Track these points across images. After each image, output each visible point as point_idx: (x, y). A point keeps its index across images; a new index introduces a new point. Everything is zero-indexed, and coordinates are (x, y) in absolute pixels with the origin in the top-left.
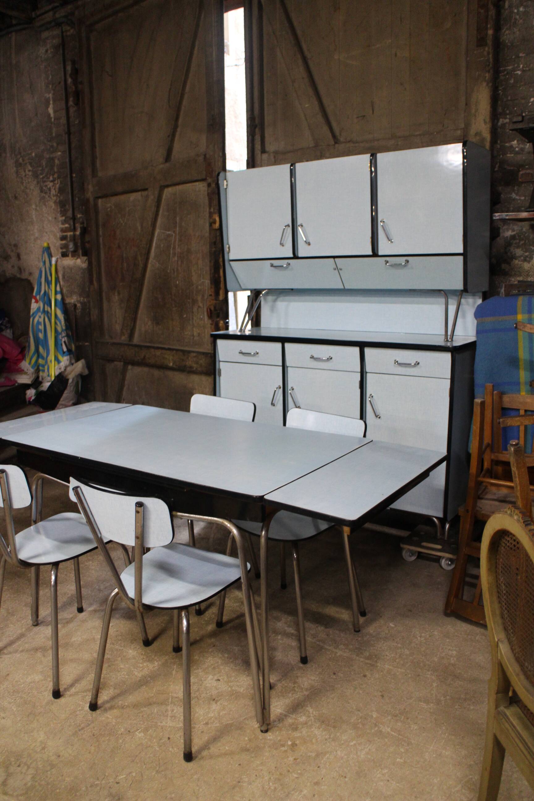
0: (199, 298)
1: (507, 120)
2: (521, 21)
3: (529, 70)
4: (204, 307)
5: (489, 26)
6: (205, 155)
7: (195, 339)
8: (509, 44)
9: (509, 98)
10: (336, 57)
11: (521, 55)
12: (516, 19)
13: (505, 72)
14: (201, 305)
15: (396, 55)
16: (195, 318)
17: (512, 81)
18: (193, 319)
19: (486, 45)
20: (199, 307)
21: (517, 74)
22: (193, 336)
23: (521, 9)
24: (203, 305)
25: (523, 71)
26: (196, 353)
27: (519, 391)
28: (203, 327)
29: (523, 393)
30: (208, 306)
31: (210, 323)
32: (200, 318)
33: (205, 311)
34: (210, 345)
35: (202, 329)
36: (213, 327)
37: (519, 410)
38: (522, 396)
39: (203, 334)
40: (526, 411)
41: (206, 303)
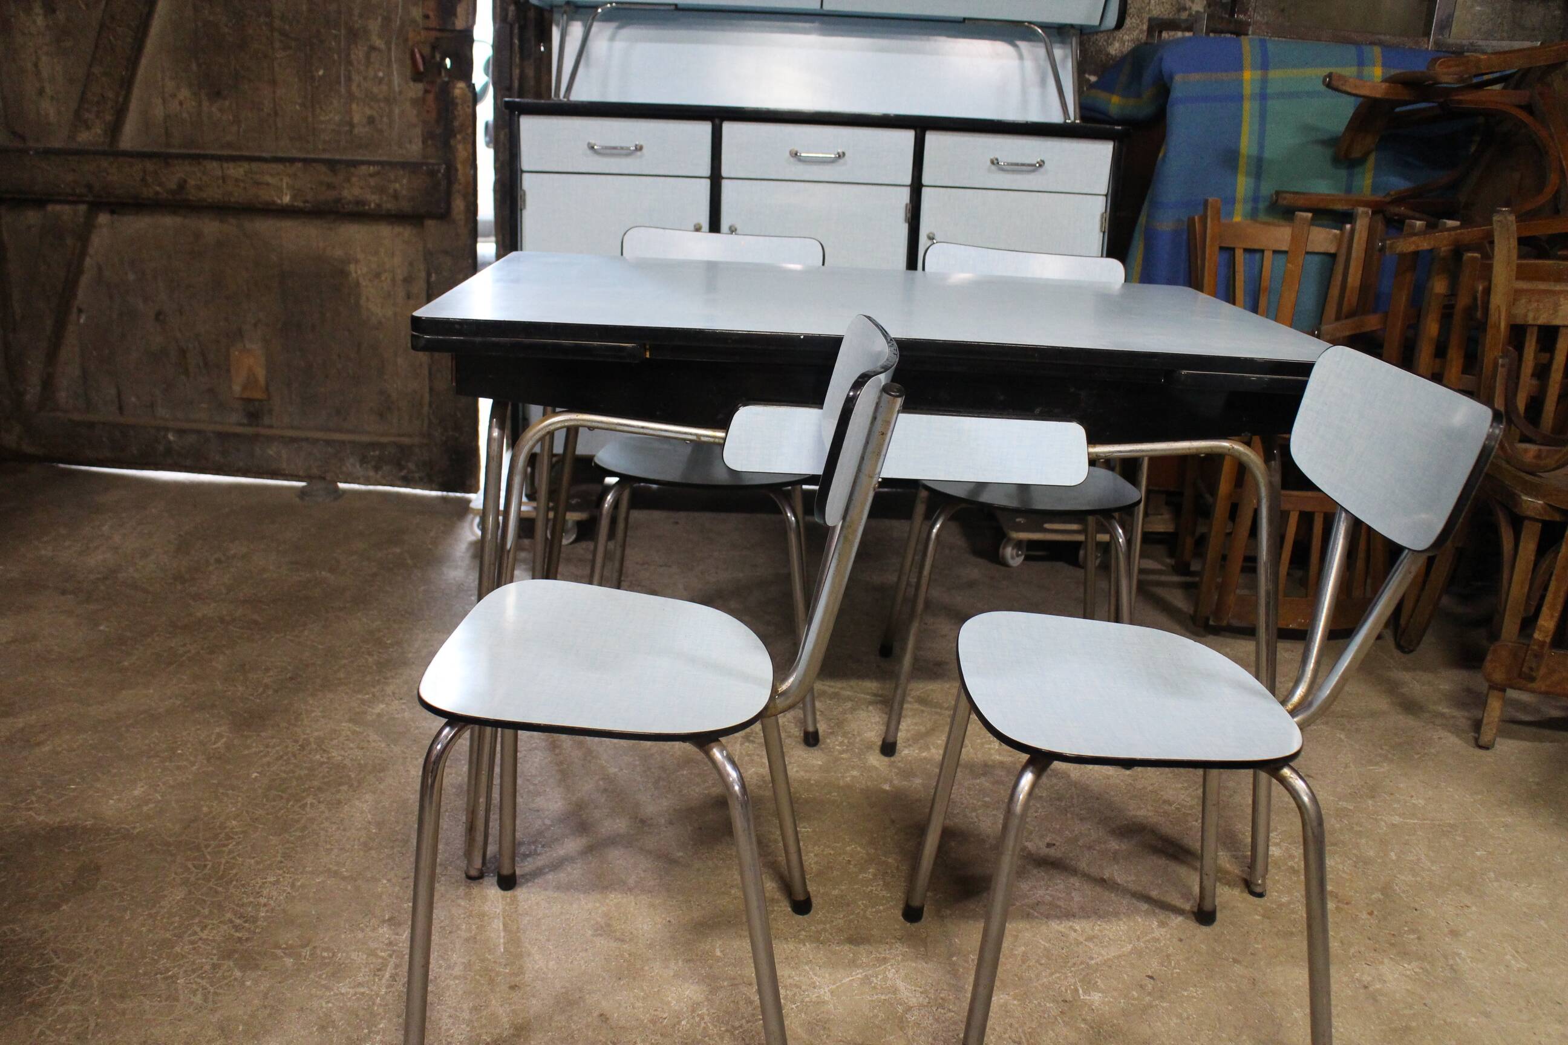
0: (374, 25)
4: (389, 49)
7: (356, 131)
14: (379, 43)
16: (356, 78)
18: (349, 79)
20: (373, 48)
22: (351, 125)
24: (388, 43)
26: (374, 165)
27: (1231, 214)
28: (387, 100)
29: (1237, 219)
30: (410, 43)
31: (416, 90)
32: (376, 76)
33: (393, 59)
34: (408, 146)
35: (382, 105)
36: (431, 97)
37: (1233, 250)
38: (1237, 223)
39: (385, 119)
40: (1246, 250)
41: (397, 38)
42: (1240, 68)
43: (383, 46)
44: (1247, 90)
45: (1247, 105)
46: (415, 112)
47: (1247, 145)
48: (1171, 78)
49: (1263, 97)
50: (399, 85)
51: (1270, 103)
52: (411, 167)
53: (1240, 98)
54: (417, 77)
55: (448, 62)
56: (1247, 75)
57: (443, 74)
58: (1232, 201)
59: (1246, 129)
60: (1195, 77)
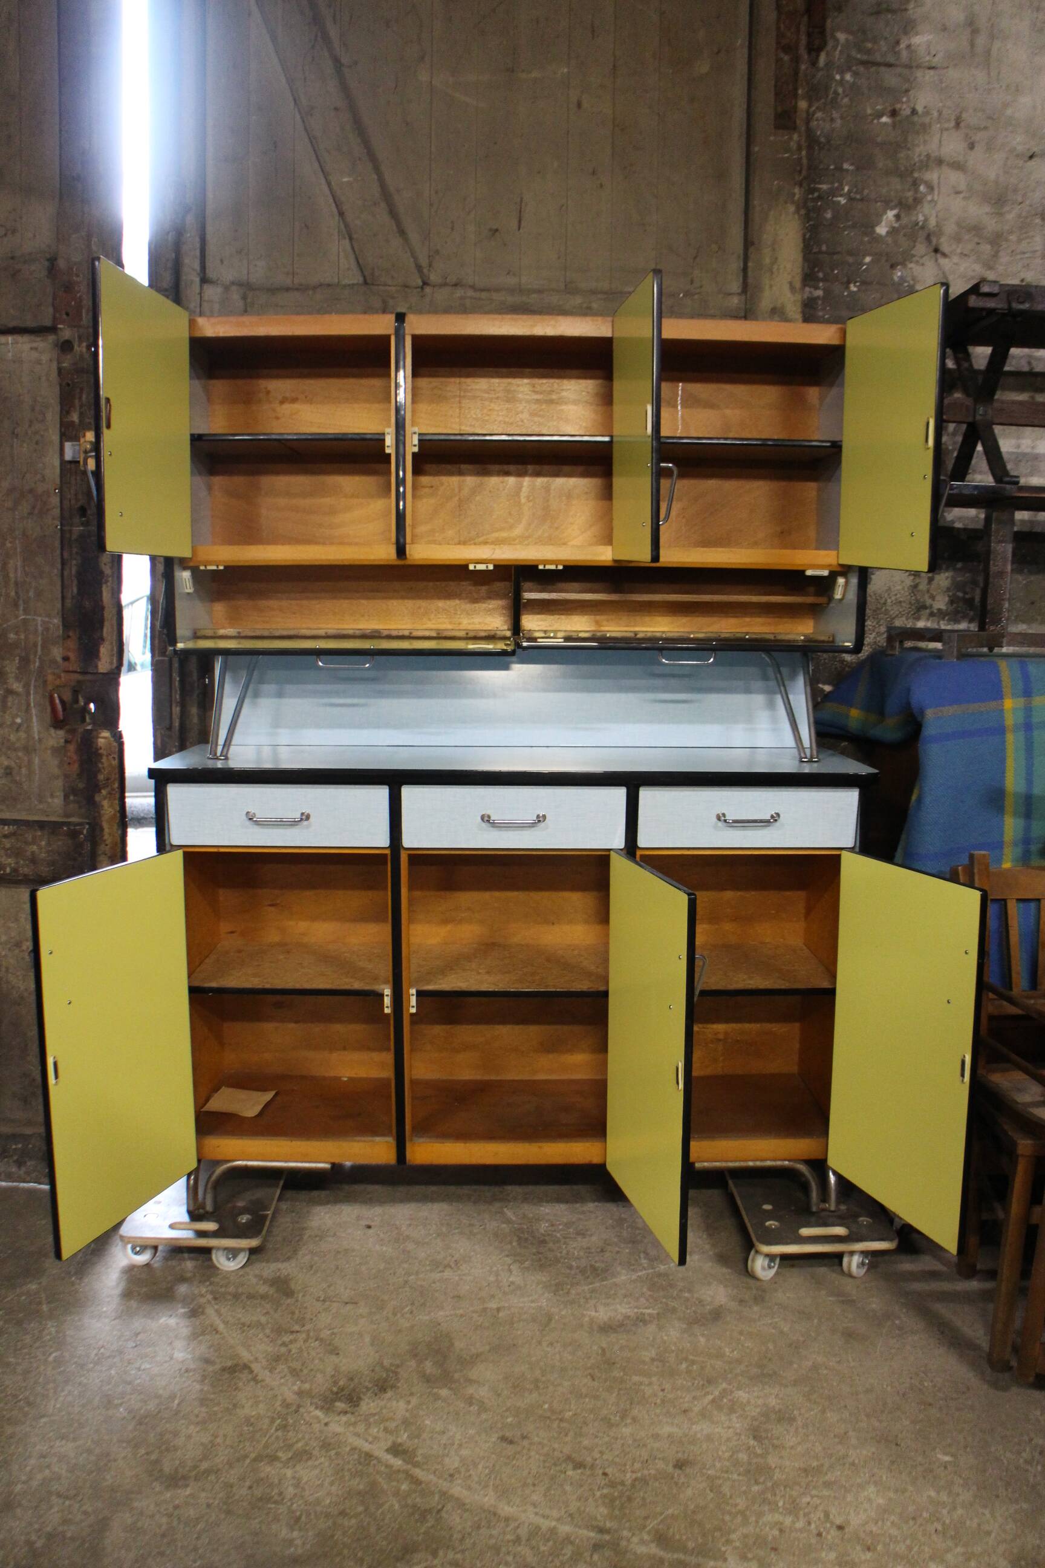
0: (11, 667)
1: (819, 293)
2: (846, 100)
3: (862, 200)
4: (28, 694)
5: (800, 92)
6: (52, 260)
8: (822, 140)
9: (824, 248)
10: (424, 76)
11: (846, 166)
12: (836, 93)
13: (816, 194)
14: (17, 686)
15: (579, 105)
17: (829, 215)
19: (795, 128)
20: (9, 691)
21: (839, 202)
23: (848, 77)
24: (27, 686)
25: (851, 199)
26: (9, 825)
27: (999, 860)
28: (26, 749)
29: (1007, 865)
30: (50, 688)
31: (57, 737)
32: (14, 723)
33: (32, 705)
34: (50, 800)
35: (20, 754)
36: (72, 747)
37: (1005, 900)
38: (1008, 870)
39: (24, 771)
40: (1019, 900)
41: (36, 681)
42: (999, 696)
43: (20, 690)
44: (1009, 720)
45: (1010, 737)
46: (56, 762)
47: (1013, 782)
48: (922, 712)
49: (1028, 727)
50: (39, 732)
51: (1036, 733)
52: (51, 828)
53: (1001, 730)
54: (57, 724)
55: (92, 706)
56: (1008, 704)
57: (88, 720)
58: (999, 845)
59: (1010, 764)
60: (949, 710)
